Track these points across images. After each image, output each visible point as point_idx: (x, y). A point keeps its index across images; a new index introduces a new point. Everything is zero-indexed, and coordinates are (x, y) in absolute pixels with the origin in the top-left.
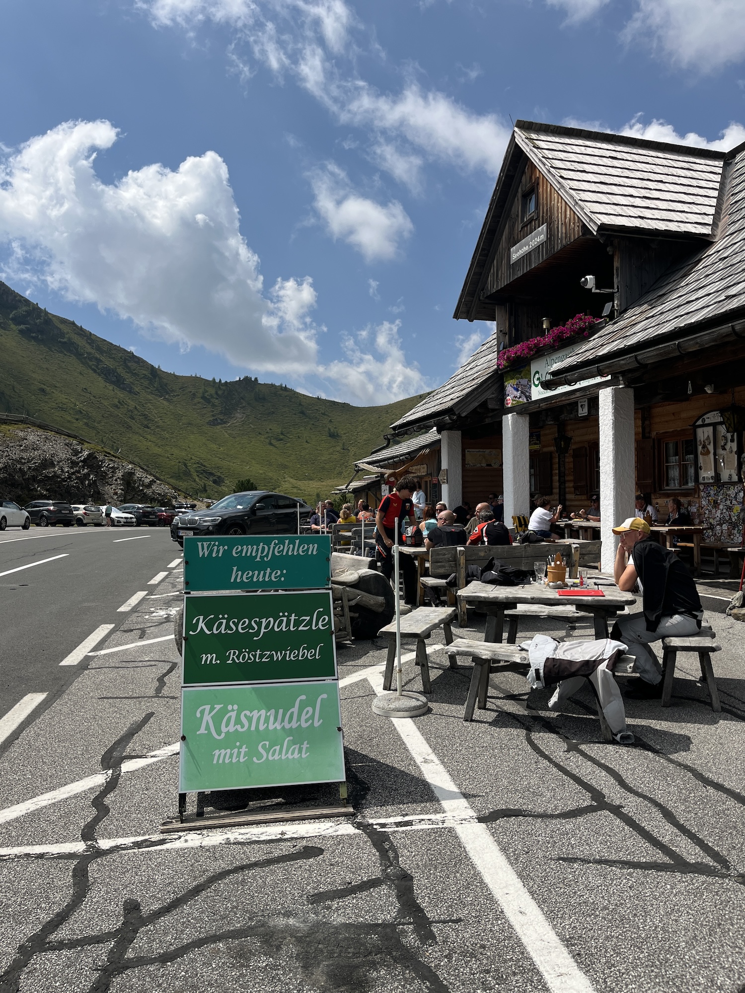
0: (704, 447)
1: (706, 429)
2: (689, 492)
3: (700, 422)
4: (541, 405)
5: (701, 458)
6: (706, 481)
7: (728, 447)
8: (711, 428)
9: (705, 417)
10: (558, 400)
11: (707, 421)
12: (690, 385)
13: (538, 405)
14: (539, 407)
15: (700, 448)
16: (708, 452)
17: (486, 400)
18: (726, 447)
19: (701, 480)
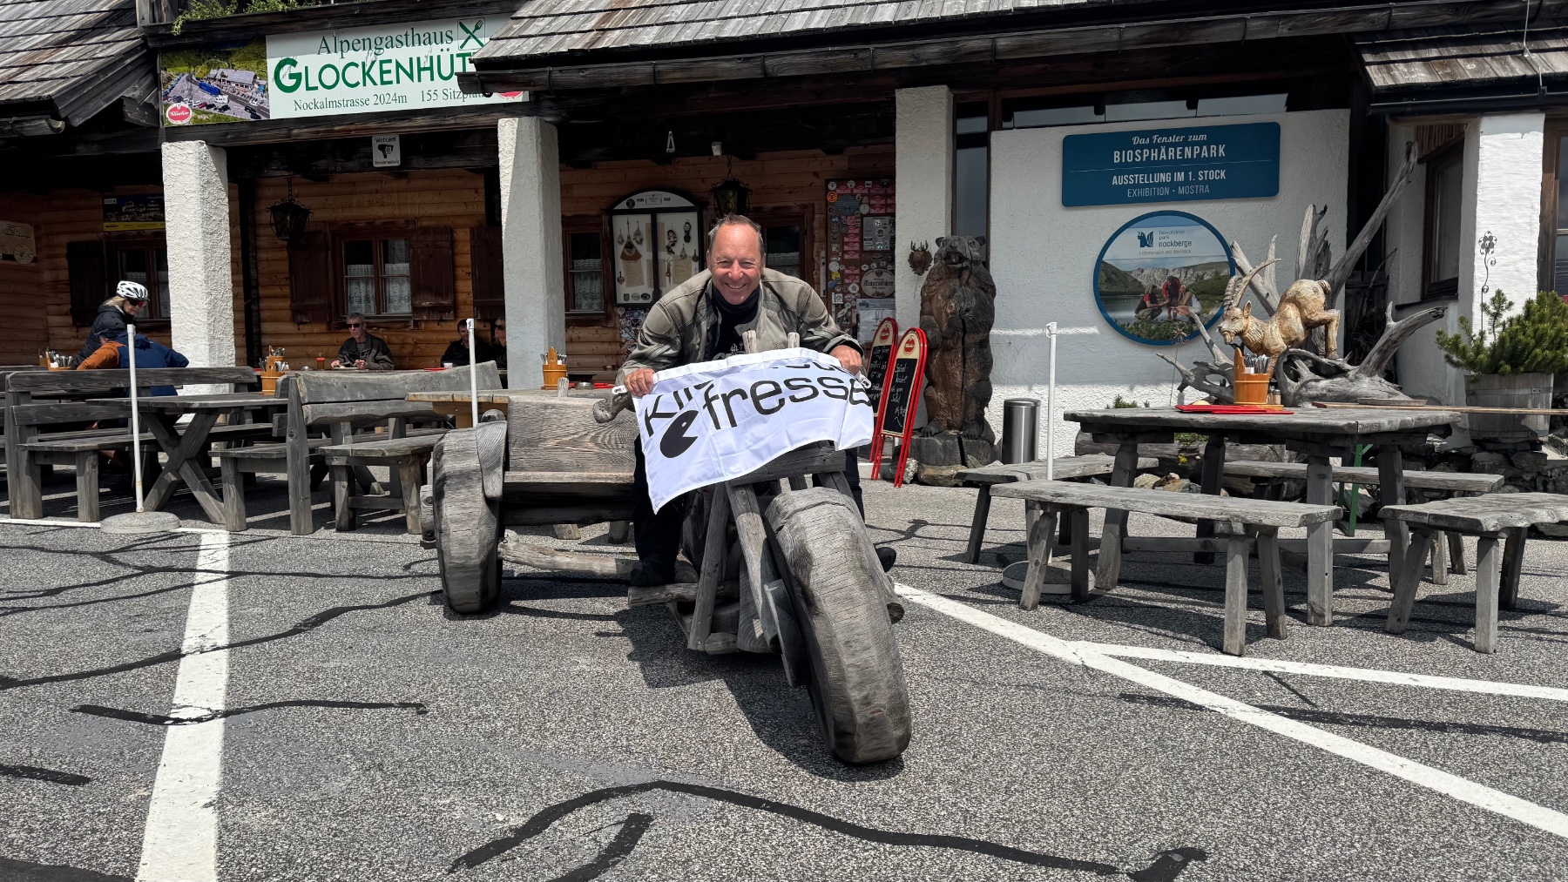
0: (629, 246)
1: (633, 218)
2: (596, 318)
3: (623, 206)
4: (295, 132)
5: (620, 266)
6: (631, 301)
7: (677, 249)
8: (647, 218)
9: (634, 198)
10: (353, 127)
11: (638, 206)
12: (671, 138)
13: (284, 131)
14: (289, 136)
15: (619, 249)
16: (637, 256)
17: (120, 101)
18: (673, 249)
19: (620, 300)
